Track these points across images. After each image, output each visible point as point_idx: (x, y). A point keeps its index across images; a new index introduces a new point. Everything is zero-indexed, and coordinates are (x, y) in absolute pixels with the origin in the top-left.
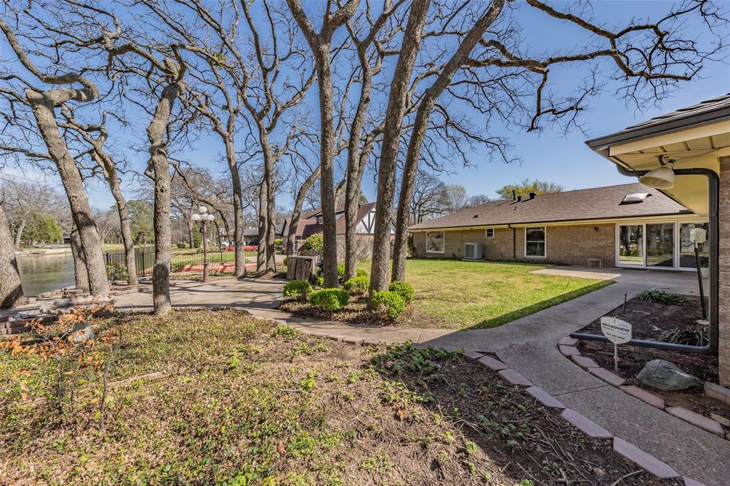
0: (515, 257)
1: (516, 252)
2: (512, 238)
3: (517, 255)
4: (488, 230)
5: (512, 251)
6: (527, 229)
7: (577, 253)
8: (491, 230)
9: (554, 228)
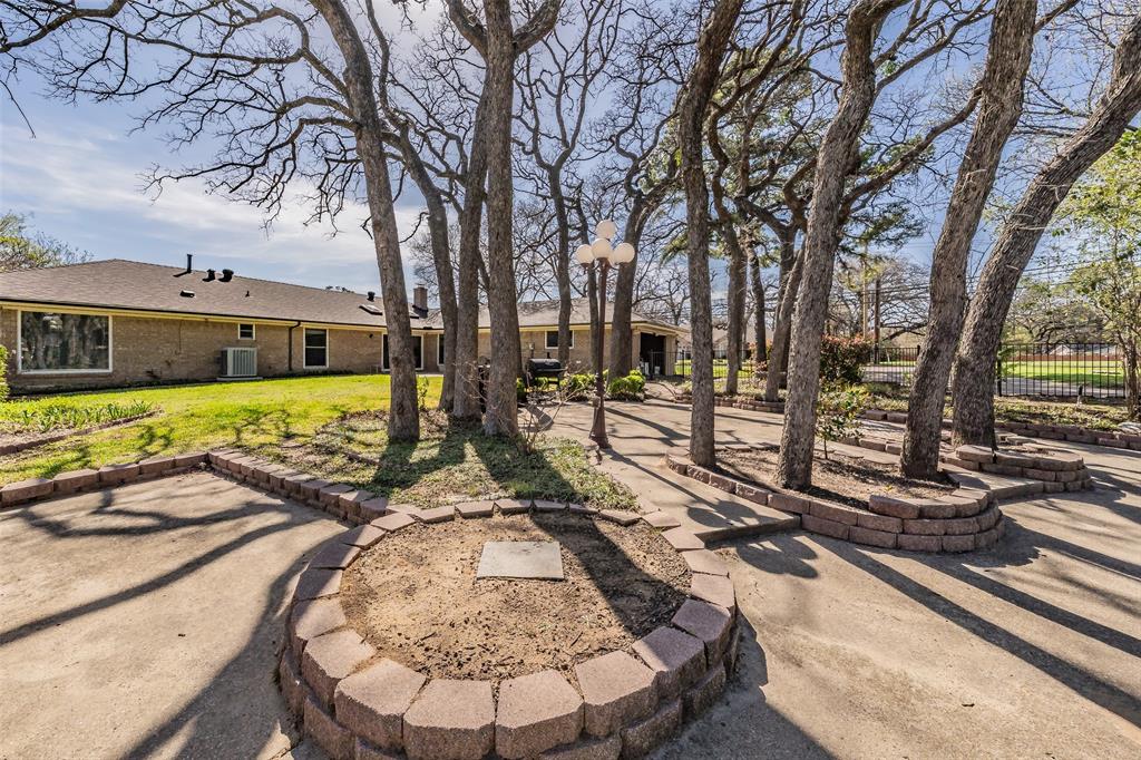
0: (290, 369)
1: (293, 361)
2: (287, 341)
3: (293, 366)
4: (243, 327)
5: (287, 361)
6: (307, 329)
7: (356, 361)
8: (250, 327)
9: (337, 331)
